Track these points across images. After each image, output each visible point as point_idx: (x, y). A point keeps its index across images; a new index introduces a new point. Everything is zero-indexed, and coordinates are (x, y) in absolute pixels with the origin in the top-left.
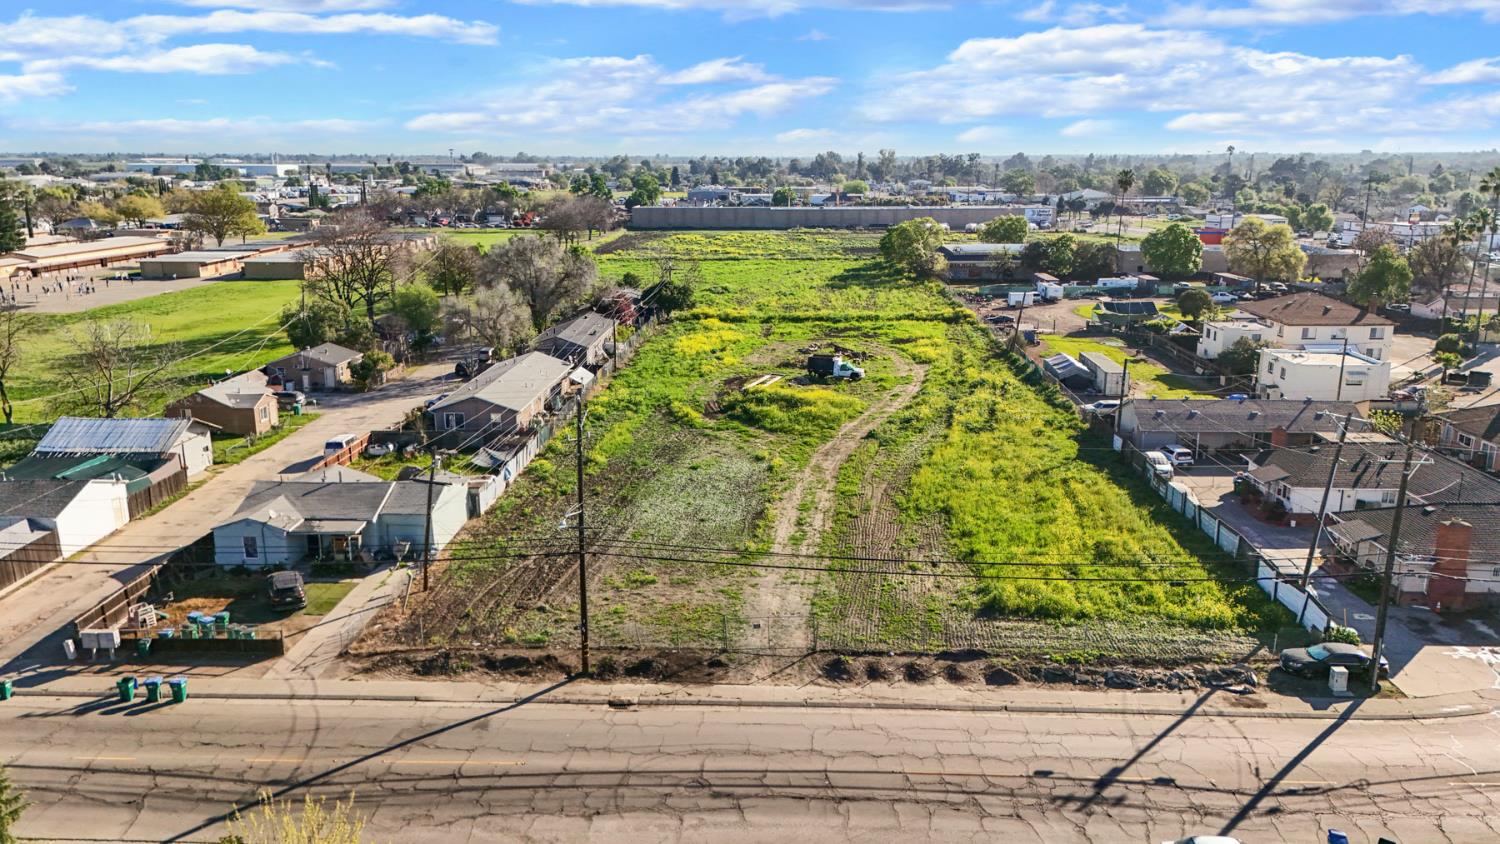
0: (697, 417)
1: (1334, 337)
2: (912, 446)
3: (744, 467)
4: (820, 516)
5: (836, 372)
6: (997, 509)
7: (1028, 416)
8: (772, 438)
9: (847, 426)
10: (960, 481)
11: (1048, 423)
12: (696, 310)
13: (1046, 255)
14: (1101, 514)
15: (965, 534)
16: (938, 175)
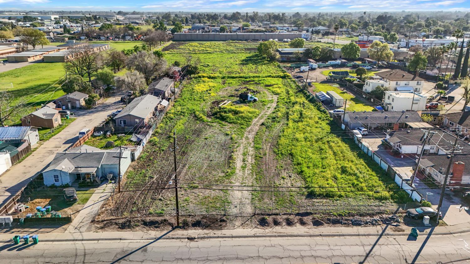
0: (205, 118)
1: (406, 84)
2: (277, 127)
3: (222, 138)
4: (250, 158)
5: (249, 99)
6: (308, 153)
7: (313, 116)
8: (231, 125)
9: (255, 120)
10: (294, 142)
11: (320, 118)
12: (200, 75)
13: (311, 53)
14: (341, 155)
15: (299, 164)
16: (272, 20)
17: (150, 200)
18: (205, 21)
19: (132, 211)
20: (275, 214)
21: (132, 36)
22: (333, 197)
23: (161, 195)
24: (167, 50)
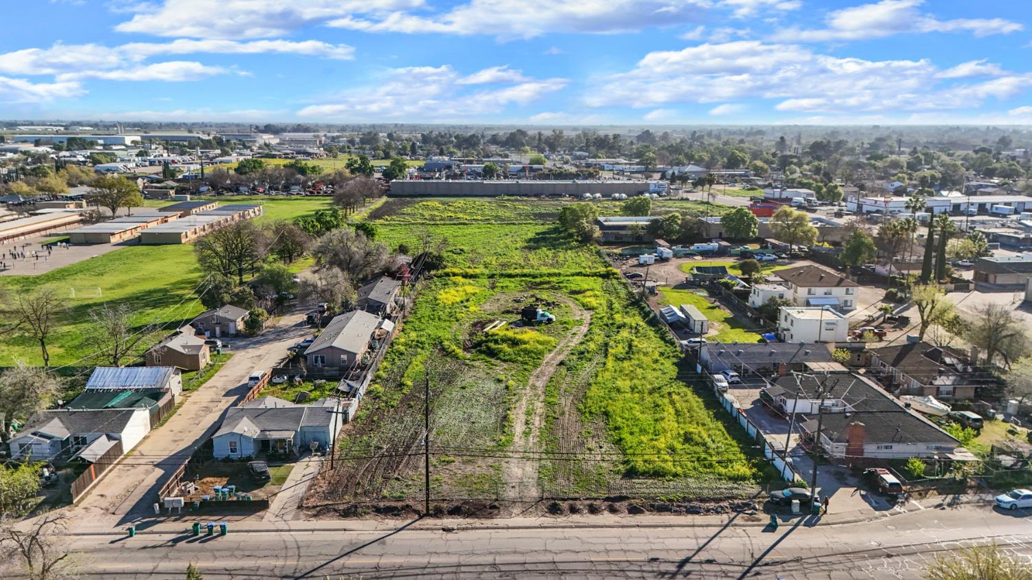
0: (460, 352)
1: (826, 294)
2: (588, 368)
3: (491, 386)
4: (538, 418)
5: (539, 318)
6: (634, 412)
7: (650, 350)
8: (505, 366)
9: (548, 356)
10: (613, 394)
11: (662, 354)
12: (447, 270)
13: (661, 227)
14: (688, 414)
15: (616, 428)
16: (592, 149)
17: (380, 480)
18: (452, 150)
19: (356, 494)
20: (572, 499)
21: (304, 186)
22: (664, 476)
23: (397, 473)
24: (380, 217)
